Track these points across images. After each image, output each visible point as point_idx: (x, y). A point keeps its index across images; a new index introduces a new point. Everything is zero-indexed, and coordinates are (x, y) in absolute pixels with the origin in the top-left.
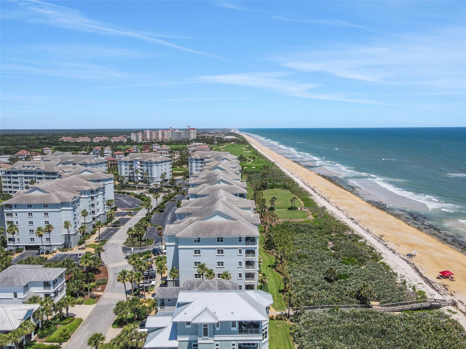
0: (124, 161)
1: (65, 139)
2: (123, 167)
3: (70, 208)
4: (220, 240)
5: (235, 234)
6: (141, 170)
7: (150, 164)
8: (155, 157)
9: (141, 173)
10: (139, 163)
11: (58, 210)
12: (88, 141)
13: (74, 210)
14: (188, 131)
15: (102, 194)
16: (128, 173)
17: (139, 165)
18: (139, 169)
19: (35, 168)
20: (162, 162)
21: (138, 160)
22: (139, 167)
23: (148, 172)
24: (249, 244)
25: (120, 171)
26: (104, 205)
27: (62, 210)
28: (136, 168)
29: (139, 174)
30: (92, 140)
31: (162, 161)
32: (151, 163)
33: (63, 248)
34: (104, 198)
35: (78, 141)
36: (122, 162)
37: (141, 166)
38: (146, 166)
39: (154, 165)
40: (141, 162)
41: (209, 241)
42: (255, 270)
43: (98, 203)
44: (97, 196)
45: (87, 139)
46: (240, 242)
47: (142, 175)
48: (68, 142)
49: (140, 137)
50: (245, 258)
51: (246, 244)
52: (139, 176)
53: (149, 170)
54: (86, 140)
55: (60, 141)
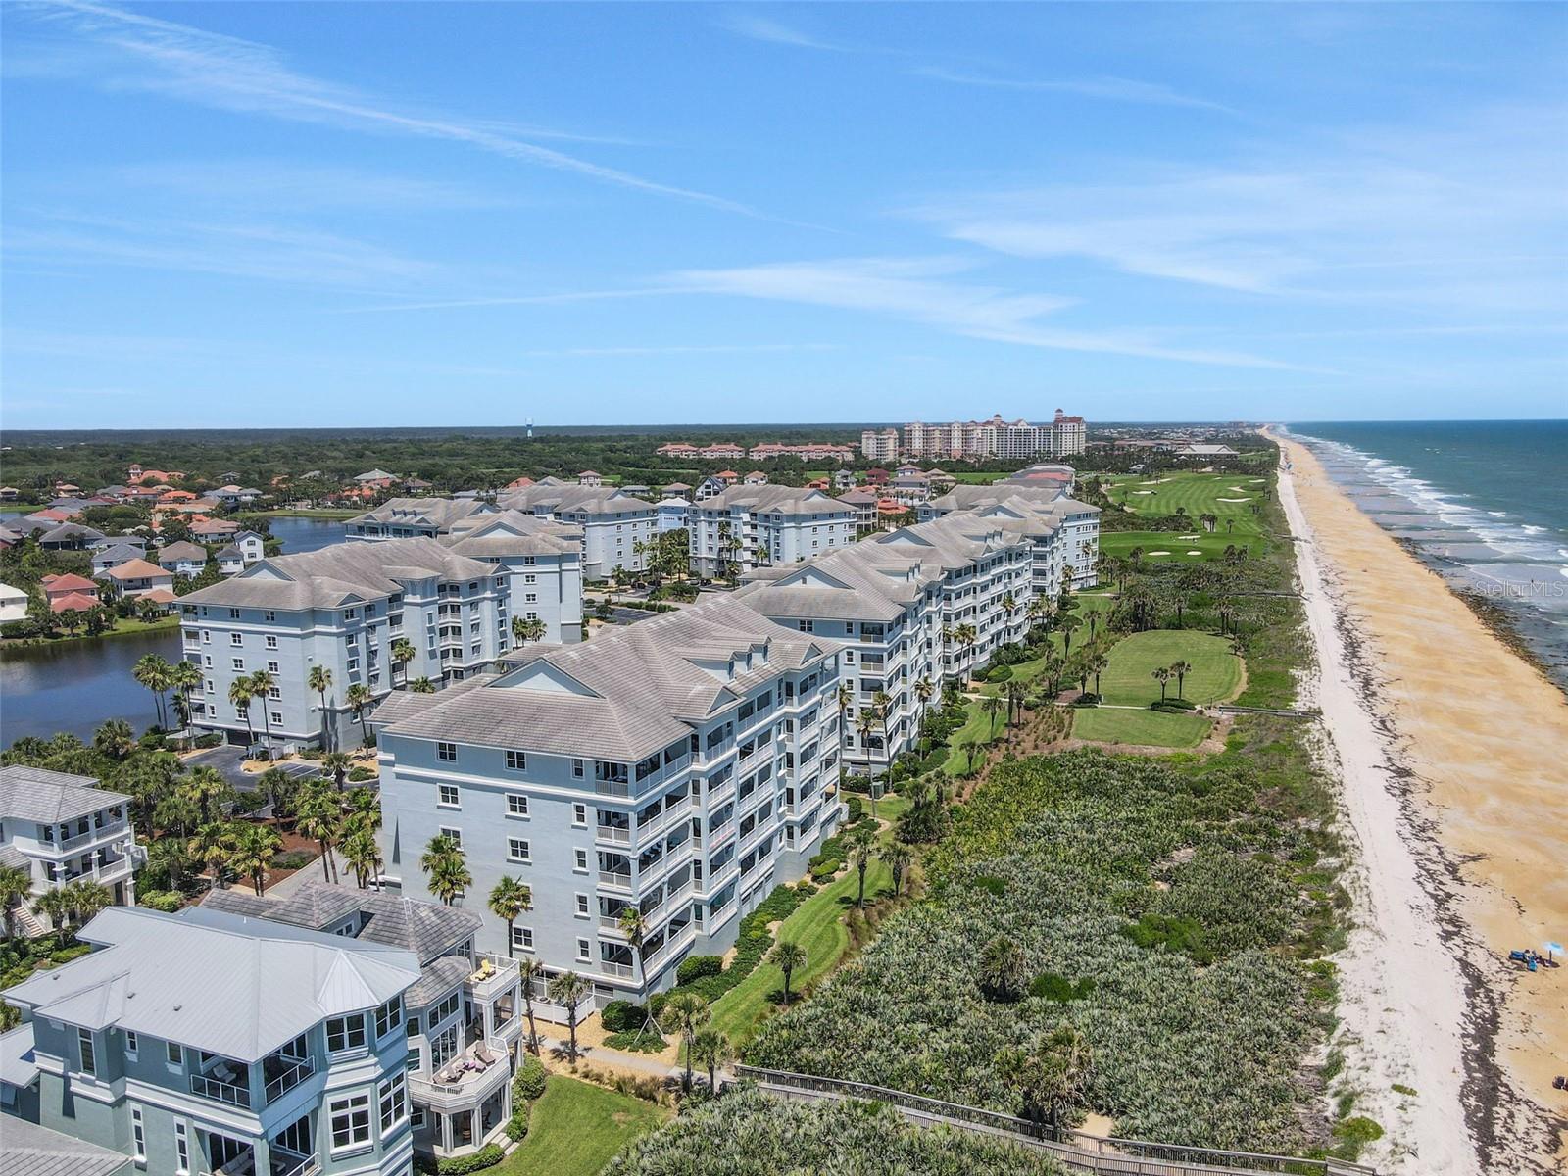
0: (704, 510)
1: (672, 449)
2: (703, 529)
3: (334, 629)
4: (516, 761)
5: (563, 745)
6: (754, 540)
7: (773, 521)
8: (797, 499)
9: (754, 552)
10: (746, 517)
11: (297, 631)
12: (736, 455)
13: (351, 637)
14: (1056, 427)
15: (492, 599)
16: (716, 550)
17: (745, 524)
18: (745, 536)
19: (419, 518)
20: (815, 517)
21: (745, 509)
22: (747, 530)
23: (769, 547)
24: (607, 791)
25: (695, 542)
26: (503, 634)
27: (315, 633)
28: (736, 533)
29: (747, 555)
30: (747, 453)
31: (817, 511)
32: (777, 518)
33: (311, 749)
34: (502, 613)
35: (708, 456)
36: (701, 513)
37: (754, 527)
38: (766, 528)
39: (786, 525)
40: (753, 515)
41: (480, 762)
42: (631, 892)
43: (475, 627)
44: (474, 605)
45: (733, 452)
46: (577, 779)
47: (754, 559)
48: (677, 457)
49: (891, 445)
50: (597, 841)
51: (600, 789)
52: (746, 562)
53: (772, 542)
54: (728, 455)
55: (657, 456)
